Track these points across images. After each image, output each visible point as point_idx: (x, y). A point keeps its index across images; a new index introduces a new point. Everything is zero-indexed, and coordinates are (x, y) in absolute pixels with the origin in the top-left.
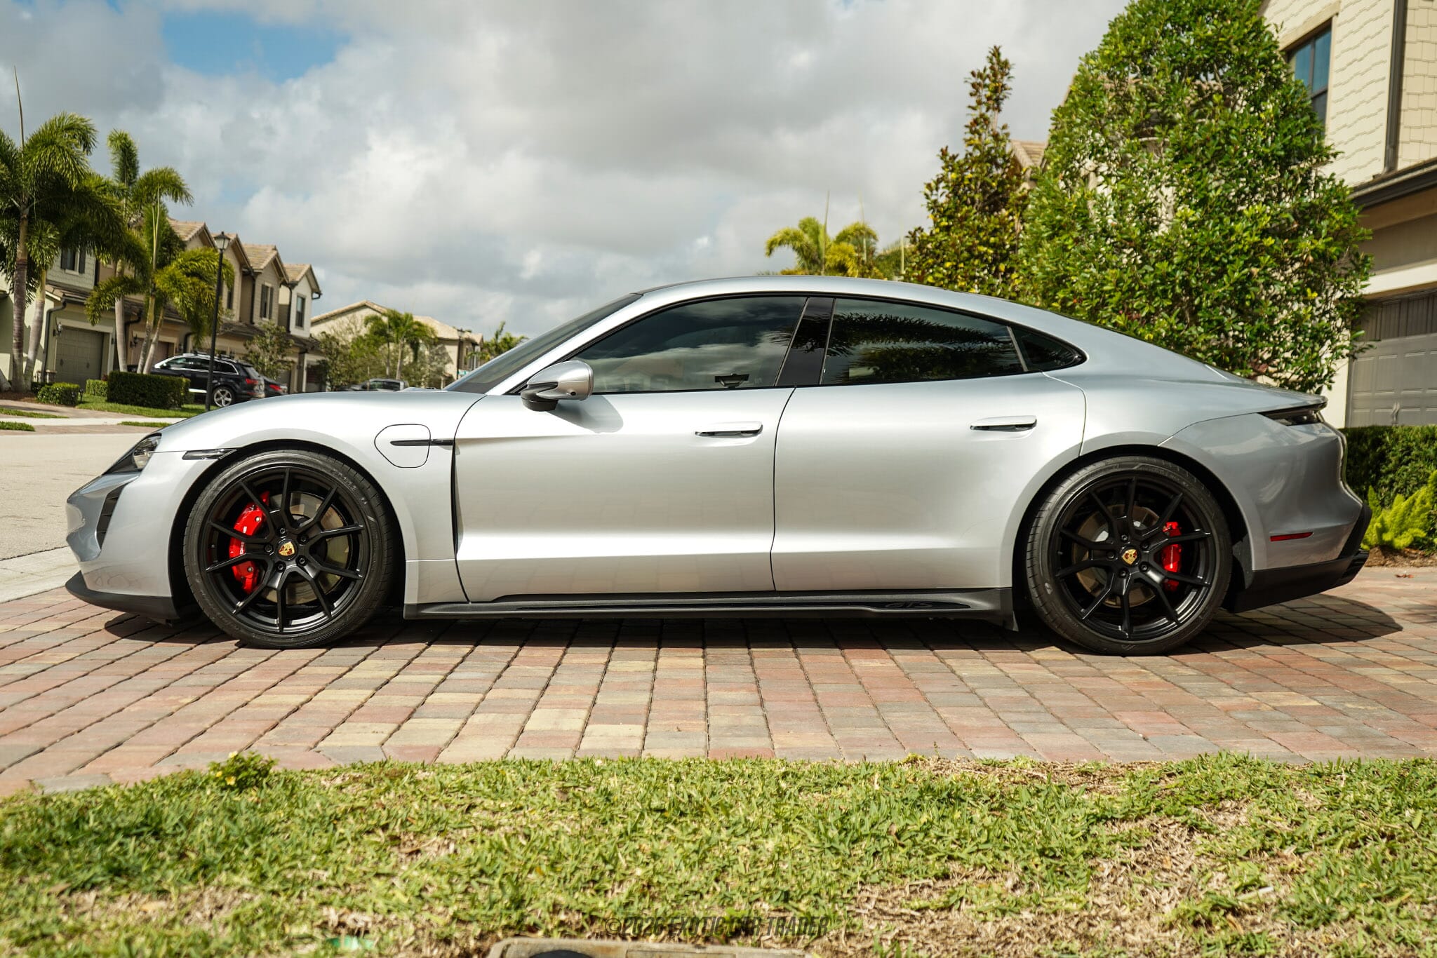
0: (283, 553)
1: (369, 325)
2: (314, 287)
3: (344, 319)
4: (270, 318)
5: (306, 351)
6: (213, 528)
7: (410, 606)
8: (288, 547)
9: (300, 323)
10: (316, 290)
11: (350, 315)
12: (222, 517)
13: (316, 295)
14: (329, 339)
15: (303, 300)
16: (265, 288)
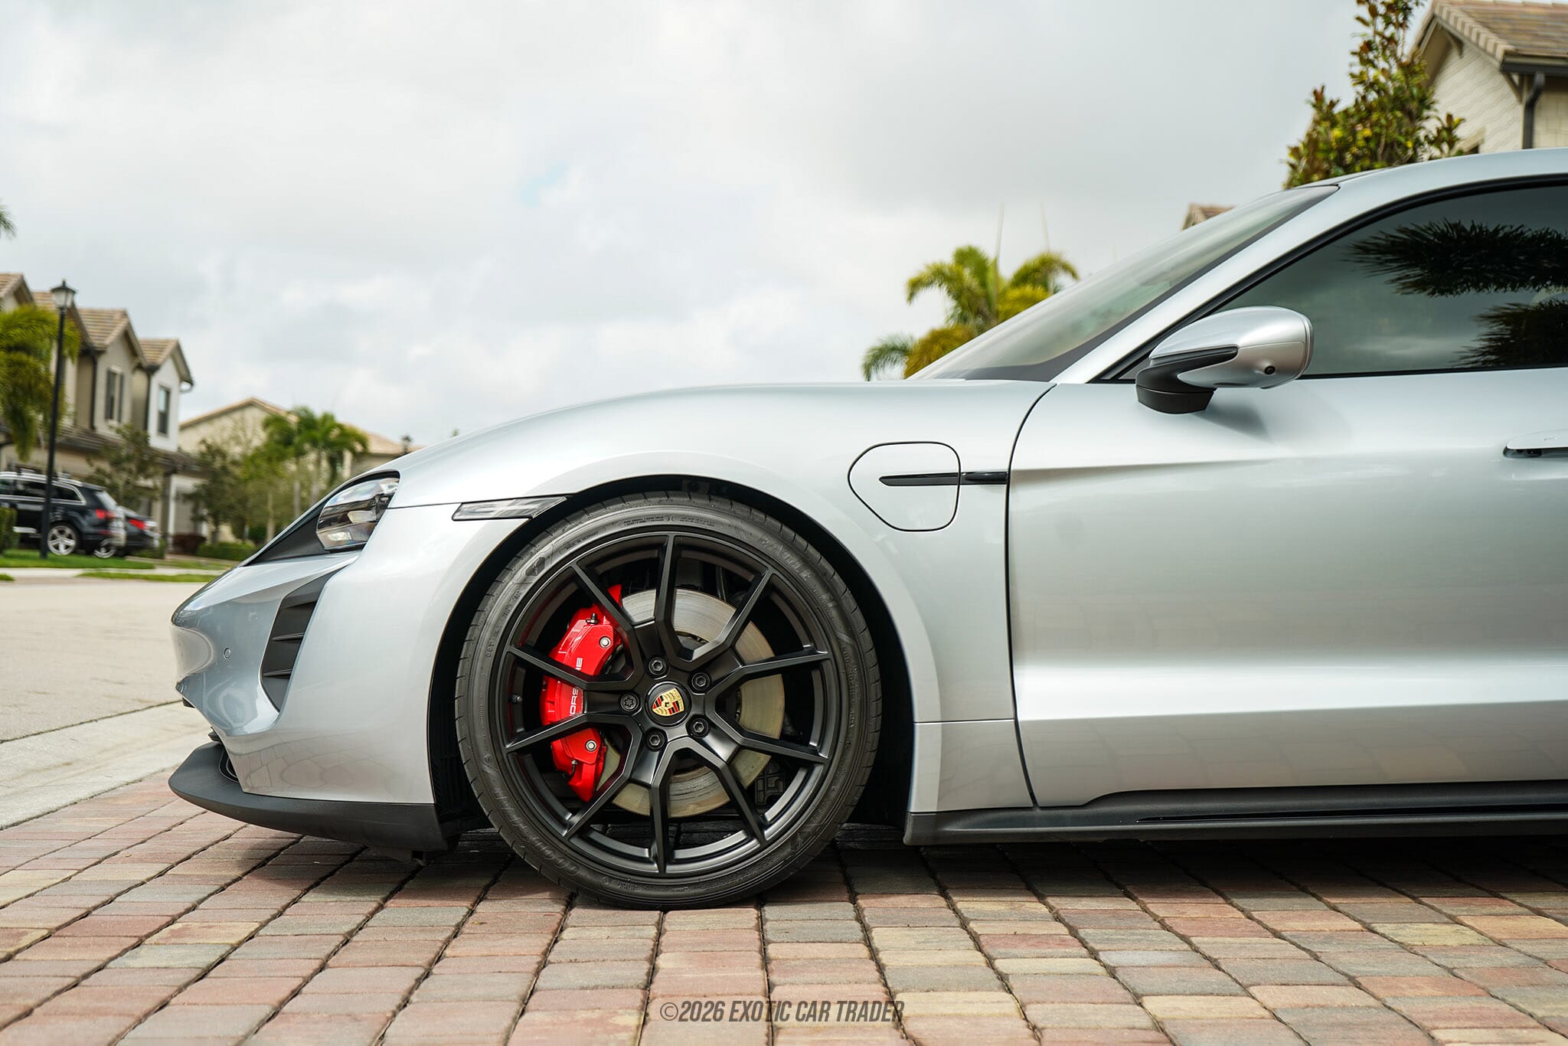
0: (662, 711)
1: (270, 429)
2: (184, 372)
3: (227, 422)
4: (119, 420)
5: (175, 471)
6: (519, 661)
7: (921, 817)
8: (668, 698)
9: (163, 429)
10: (186, 378)
11: (237, 416)
12: (533, 639)
13: (185, 386)
14: (213, 452)
15: (168, 393)
16: (111, 375)
